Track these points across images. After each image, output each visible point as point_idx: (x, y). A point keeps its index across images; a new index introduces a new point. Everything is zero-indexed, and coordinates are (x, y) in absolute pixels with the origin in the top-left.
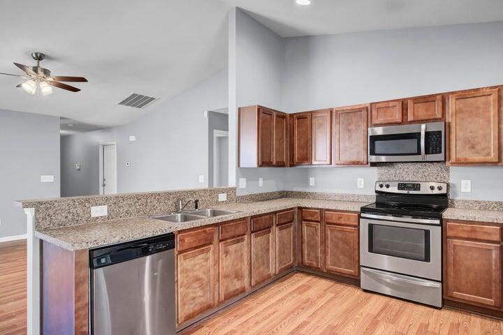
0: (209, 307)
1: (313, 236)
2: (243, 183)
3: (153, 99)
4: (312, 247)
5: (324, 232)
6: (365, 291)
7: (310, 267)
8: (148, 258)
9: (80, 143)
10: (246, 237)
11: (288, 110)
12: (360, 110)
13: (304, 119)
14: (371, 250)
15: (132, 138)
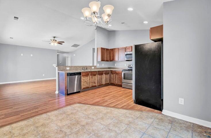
0: (88, 88)
1: (113, 77)
2: (98, 65)
3: (79, 45)
4: (113, 79)
5: (115, 76)
6: (123, 88)
7: (113, 84)
8: (77, 76)
9: (61, 56)
10: (96, 75)
11: (109, 48)
12: (124, 48)
13: (113, 50)
14: (124, 79)
15: (74, 55)
